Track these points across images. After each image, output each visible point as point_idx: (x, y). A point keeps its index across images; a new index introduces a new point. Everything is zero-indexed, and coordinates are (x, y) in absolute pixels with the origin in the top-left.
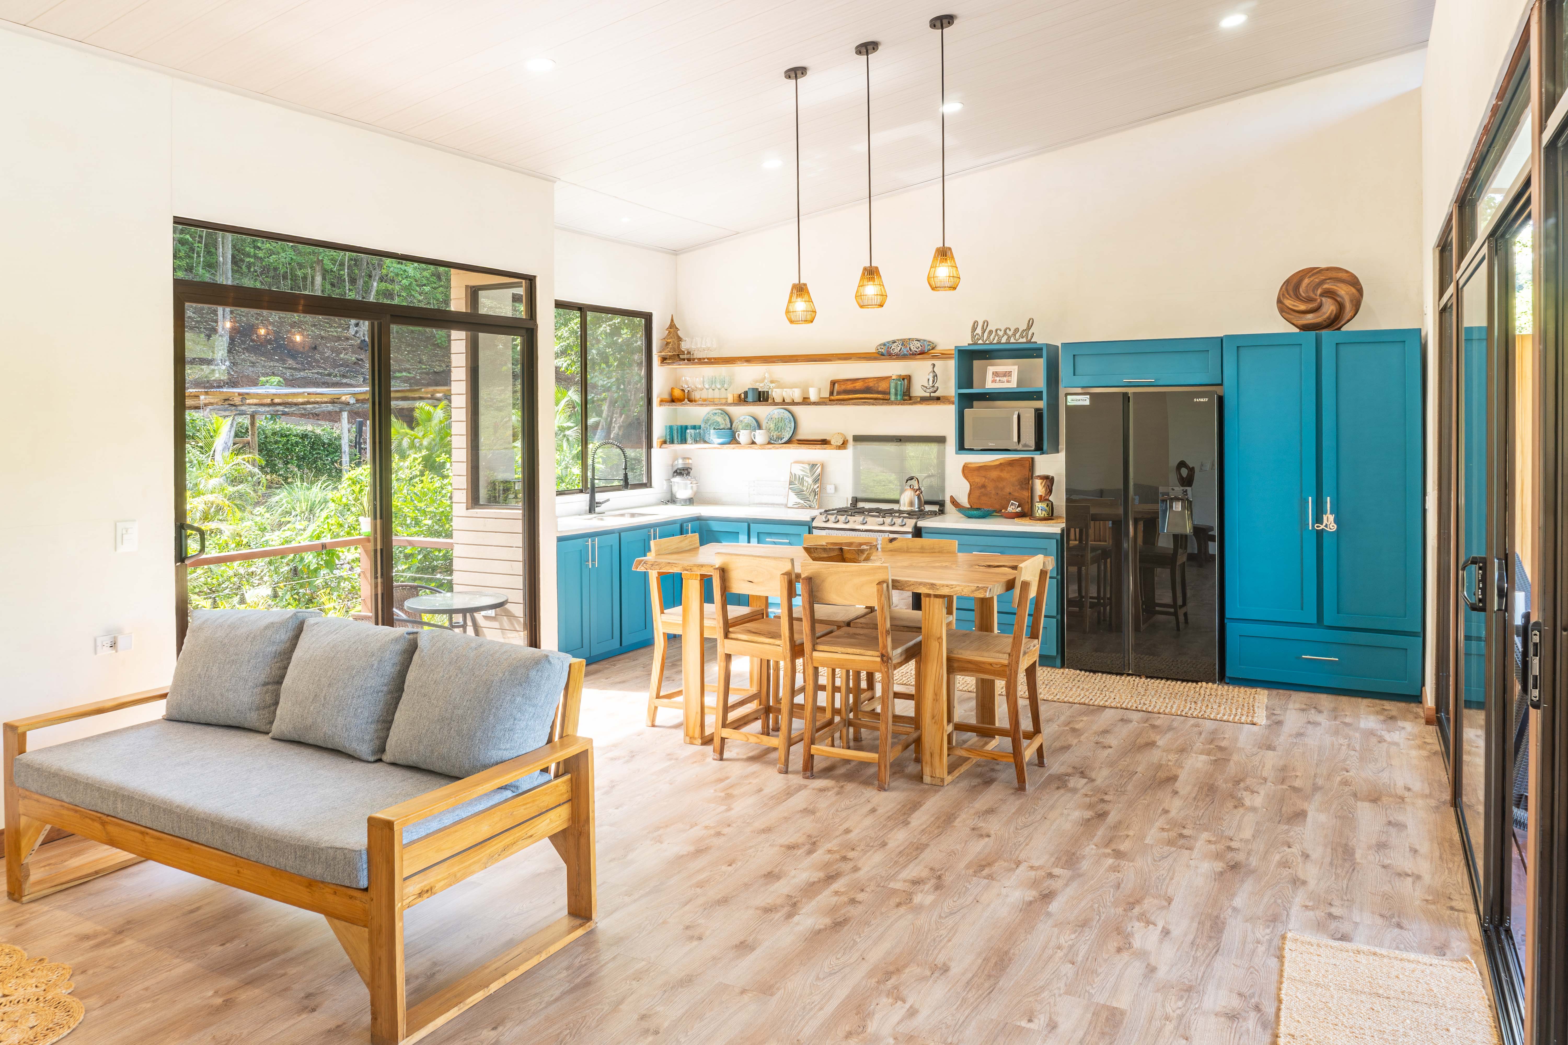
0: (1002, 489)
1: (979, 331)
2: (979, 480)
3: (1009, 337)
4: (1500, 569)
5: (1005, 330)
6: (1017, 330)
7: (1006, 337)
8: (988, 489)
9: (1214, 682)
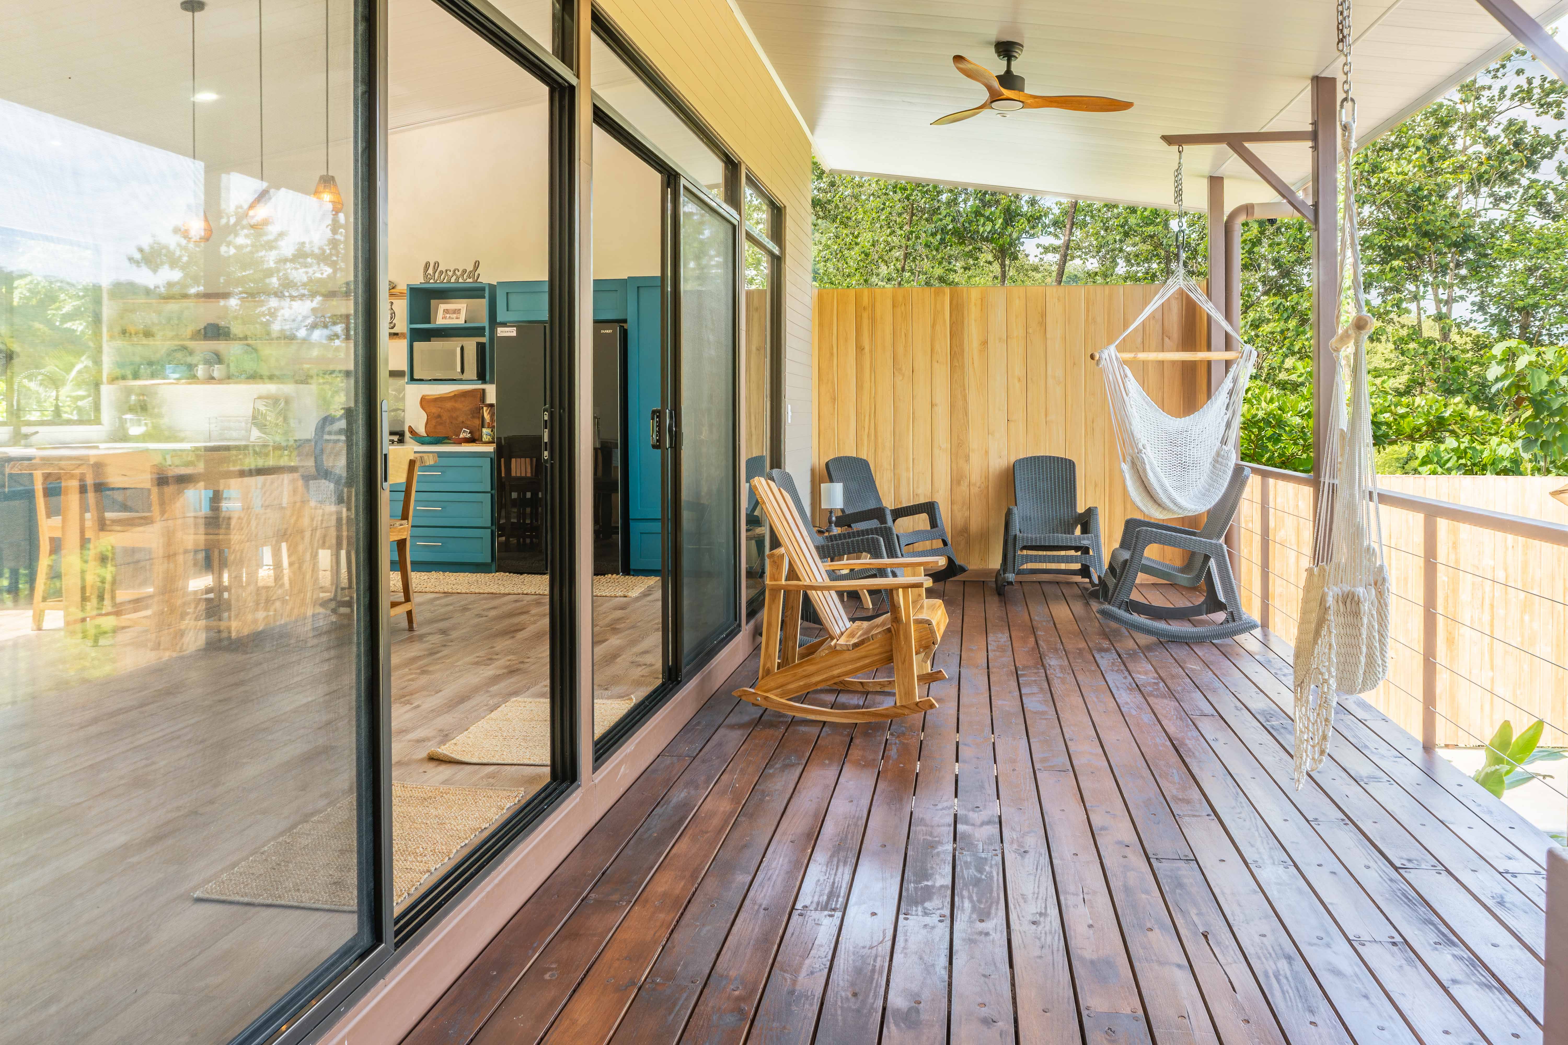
0: (456, 419)
1: (430, 271)
2: (434, 410)
3: (458, 278)
4: (671, 418)
5: (454, 271)
6: (465, 271)
7: (454, 277)
8: (444, 418)
9: (618, 574)
